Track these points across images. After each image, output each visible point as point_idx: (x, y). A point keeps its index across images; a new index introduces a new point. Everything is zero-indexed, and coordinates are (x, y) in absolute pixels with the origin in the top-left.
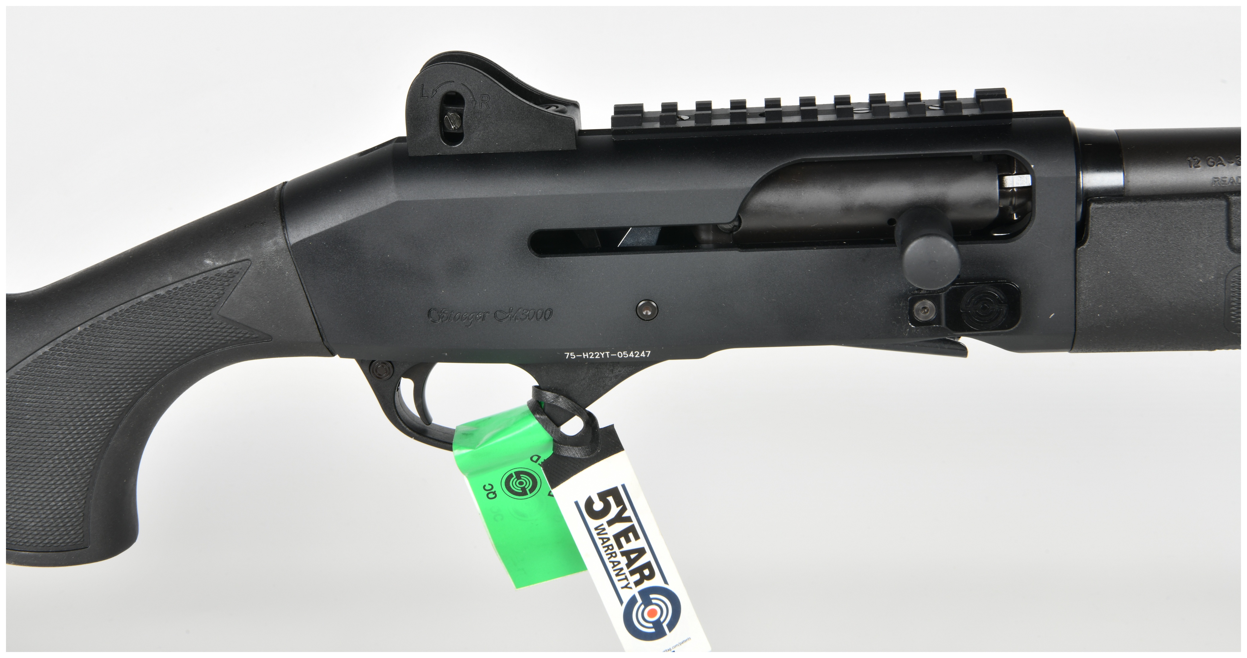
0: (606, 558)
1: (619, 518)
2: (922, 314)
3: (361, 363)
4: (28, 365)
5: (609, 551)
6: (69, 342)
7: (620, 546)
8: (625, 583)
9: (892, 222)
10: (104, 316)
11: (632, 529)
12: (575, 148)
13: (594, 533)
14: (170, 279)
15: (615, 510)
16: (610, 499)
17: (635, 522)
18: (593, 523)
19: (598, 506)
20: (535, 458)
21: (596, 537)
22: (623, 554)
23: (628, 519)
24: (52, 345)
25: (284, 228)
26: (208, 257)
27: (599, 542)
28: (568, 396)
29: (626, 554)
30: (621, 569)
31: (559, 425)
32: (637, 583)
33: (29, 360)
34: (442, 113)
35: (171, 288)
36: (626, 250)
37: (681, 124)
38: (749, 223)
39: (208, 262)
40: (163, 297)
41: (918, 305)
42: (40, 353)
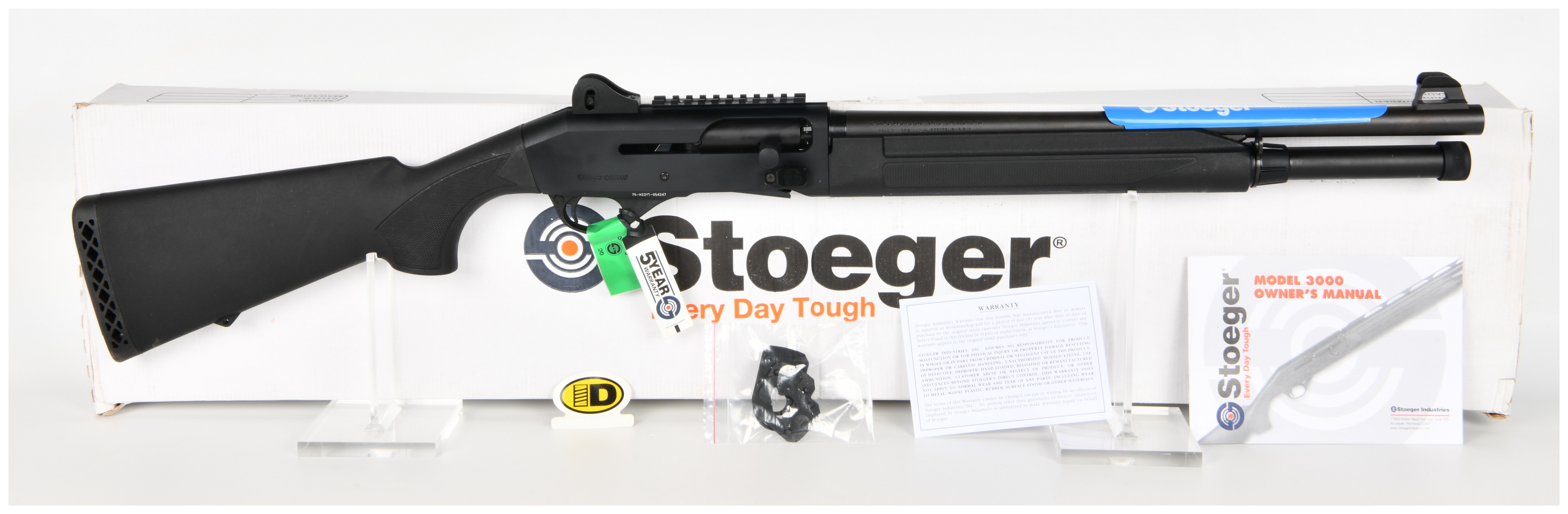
0: (649, 282)
1: (654, 265)
2: (769, 179)
3: (551, 196)
4: (422, 194)
5: (650, 279)
6: (438, 185)
7: (655, 277)
8: (657, 293)
9: (759, 144)
10: (452, 175)
11: (660, 270)
12: (637, 112)
13: (644, 270)
14: (478, 161)
15: (652, 261)
16: (650, 256)
17: (661, 267)
18: (643, 266)
19: (645, 259)
20: (620, 238)
21: (645, 272)
22: (656, 280)
23: (658, 266)
24: (431, 186)
25: (524, 141)
26: (493, 153)
27: (646, 275)
28: (633, 212)
29: (658, 281)
30: (655, 287)
31: (630, 224)
32: (662, 294)
33: (422, 192)
34: (586, 98)
35: (478, 164)
36: (657, 153)
37: (679, 104)
38: (705, 143)
39: (493, 154)
40: (475, 168)
41: (768, 176)
42: (426, 189)
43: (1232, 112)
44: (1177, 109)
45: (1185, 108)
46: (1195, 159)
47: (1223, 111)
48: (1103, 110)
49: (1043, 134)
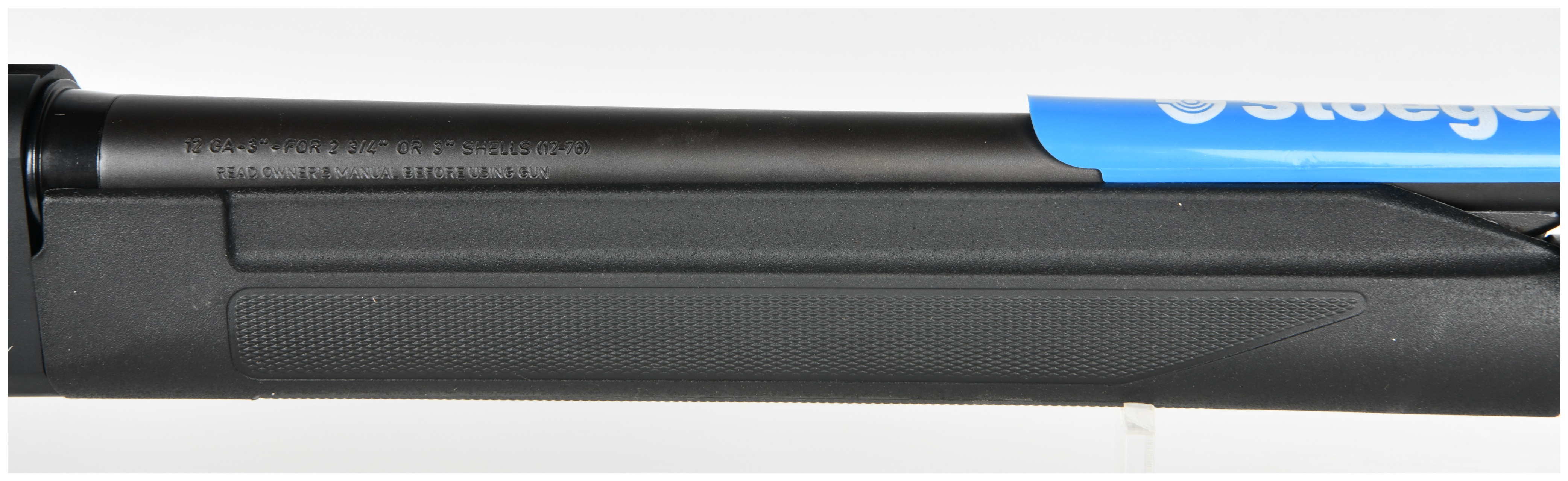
43: (1504, 122)
44: (1301, 108)
45: (1327, 107)
46: (1357, 297)
47: (1475, 122)
48: (1022, 108)
49: (806, 196)
